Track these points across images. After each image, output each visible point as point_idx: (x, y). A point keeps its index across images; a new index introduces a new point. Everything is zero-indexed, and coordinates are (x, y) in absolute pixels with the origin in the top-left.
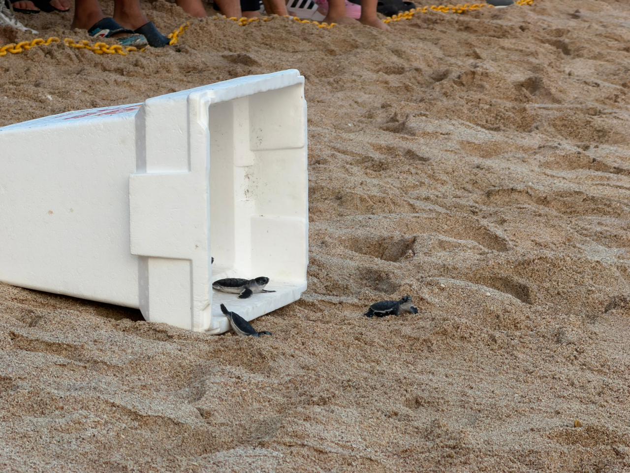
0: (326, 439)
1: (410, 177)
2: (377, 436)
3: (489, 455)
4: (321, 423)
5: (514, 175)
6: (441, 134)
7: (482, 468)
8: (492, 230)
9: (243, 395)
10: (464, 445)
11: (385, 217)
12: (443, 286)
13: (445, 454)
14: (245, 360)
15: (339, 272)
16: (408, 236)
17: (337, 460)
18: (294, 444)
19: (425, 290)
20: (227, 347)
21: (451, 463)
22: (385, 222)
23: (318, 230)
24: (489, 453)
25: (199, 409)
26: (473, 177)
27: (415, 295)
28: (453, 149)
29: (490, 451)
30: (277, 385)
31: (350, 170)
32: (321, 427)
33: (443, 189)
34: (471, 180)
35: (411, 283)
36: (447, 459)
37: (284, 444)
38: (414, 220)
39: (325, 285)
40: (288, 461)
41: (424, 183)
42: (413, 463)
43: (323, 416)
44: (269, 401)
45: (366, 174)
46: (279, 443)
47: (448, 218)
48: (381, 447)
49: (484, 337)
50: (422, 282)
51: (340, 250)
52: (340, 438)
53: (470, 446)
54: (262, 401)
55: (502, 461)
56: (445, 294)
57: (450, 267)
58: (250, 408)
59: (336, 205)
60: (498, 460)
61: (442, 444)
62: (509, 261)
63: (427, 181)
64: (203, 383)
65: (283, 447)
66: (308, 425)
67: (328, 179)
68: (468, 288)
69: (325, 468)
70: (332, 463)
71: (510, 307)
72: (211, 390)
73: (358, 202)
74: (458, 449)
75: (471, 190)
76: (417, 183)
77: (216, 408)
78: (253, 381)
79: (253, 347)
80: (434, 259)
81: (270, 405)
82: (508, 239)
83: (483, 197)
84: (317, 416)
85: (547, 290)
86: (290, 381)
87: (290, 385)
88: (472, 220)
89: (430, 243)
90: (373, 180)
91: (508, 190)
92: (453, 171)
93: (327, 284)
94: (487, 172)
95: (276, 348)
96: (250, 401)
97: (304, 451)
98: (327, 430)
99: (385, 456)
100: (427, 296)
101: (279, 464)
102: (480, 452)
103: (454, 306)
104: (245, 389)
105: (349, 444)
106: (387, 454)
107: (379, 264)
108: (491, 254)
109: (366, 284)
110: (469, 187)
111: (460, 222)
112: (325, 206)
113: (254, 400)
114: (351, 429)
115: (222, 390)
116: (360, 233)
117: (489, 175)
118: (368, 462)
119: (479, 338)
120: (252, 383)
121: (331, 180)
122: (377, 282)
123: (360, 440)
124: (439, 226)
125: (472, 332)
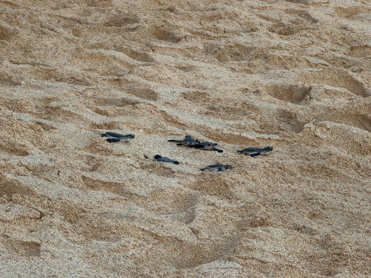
0: (265, 250)
1: (306, 39)
2: (295, 246)
3: (359, 259)
4: (262, 240)
5: (367, 34)
6: (323, 3)
7: (355, 268)
8: (355, 77)
9: (217, 217)
10: (344, 253)
11: (293, 71)
12: (328, 127)
13: (334, 259)
14: (216, 187)
15: (267, 112)
16: (307, 86)
17: (272, 267)
18: (247, 258)
19: (318, 130)
20: (206, 180)
21: (337, 265)
22: (293, 75)
23: (254, 82)
24: (359, 258)
25: (192, 229)
26: (343, 36)
27: (312, 134)
28: (330, 13)
29: (359, 256)
30: (236, 208)
31: (271, 35)
32: (262, 243)
33: (325, 45)
34: (341, 38)
35: (310, 126)
36: (335, 262)
37: (242, 258)
38: (310, 73)
39: (260, 125)
40: (245, 271)
41: (315, 42)
42: (316, 264)
43: (264, 235)
44: (231, 220)
45: (281, 38)
46: (239, 257)
47: (330, 71)
48: (297, 254)
49: (353, 165)
50: (316, 124)
51: (268, 97)
52: (273, 250)
53: (348, 254)
54: (227, 220)
55: (367, 263)
56: (330, 132)
57: (331, 108)
58: (221, 225)
59: (264, 62)
60: (364, 262)
61: (332, 252)
62: (366, 104)
63: (316, 41)
64: (193, 210)
65: (242, 260)
66: (254, 241)
67: (259, 42)
68: (343, 128)
69: (266, 272)
70: (269, 269)
71: (367, 139)
72: (198, 215)
73: (277, 60)
74: (341, 256)
75: (341, 44)
76: (310, 42)
77: (202, 227)
78: (222, 206)
79: (221, 180)
80: (322, 103)
81: (232, 222)
82: (364, 83)
83: (349, 50)
84: (260, 236)
86: (243, 206)
87: (243, 209)
88: (343, 72)
89: (320, 91)
90: (285, 41)
91: (363, 46)
92: (331, 33)
93: (261, 124)
94: (351, 32)
95: (234, 179)
96: (221, 220)
97: (254, 262)
98: (266, 244)
99: (299, 260)
100: (319, 134)
101: (240, 273)
102: (354, 257)
103: (335, 139)
104: (218, 213)
105: (279, 253)
106: (300, 259)
107: (291, 106)
108: (355, 100)
109: (283, 120)
110: (341, 42)
111: (337, 73)
112: (258, 63)
113: (223, 220)
114: (279, 243)
115: (204, 215)
116: (279, 82)
117: (352, 34)
118: (290, 268)
119: (350, 166)
120: (221, 207)
121: (260, 42)
122: (289, 119)
123: (285, 250)
124: (324, 76)
125: (346, 162)
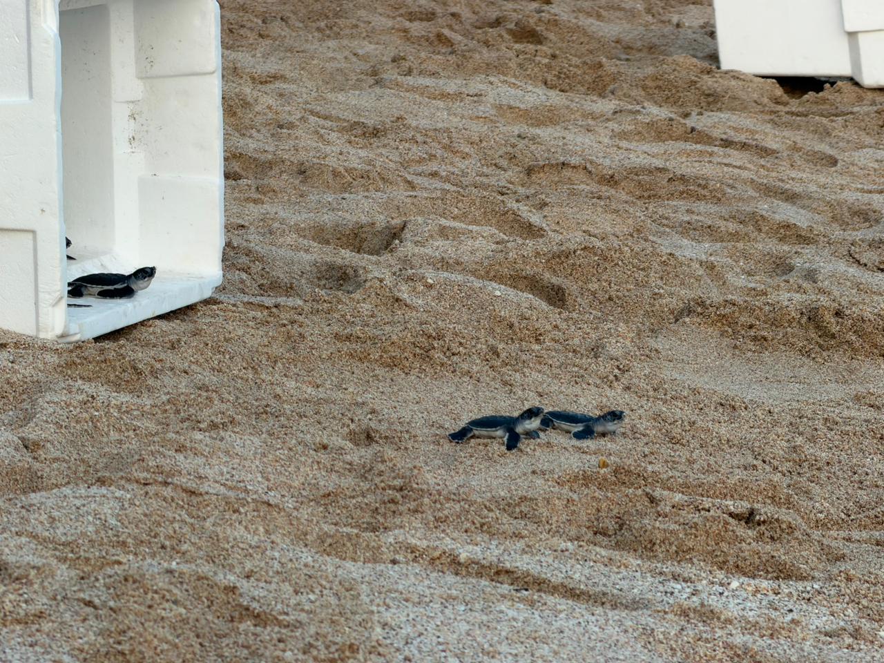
0: (207, 477)
1: (414, 148)
2: (287, 474)
3: (454, 500)
4: (202, 454)
5: (571, 147)
6: (468, 95)
7: (440, 518)
8: (524, 215)
9: (95, 420)
10: (415, 486)
11: (366, 197)
12: (430, 281)
13: (386, 499)
14: (112, 377)
15: (286, 268)
16: (397, 222)
17: (217, 504)
18: (151, 481)
19: (404, 288)
20: (86, 359)
21: (394, 512)
22: (366, 204)
23: (264, 214)
24: (452, 496)
25: (22, 439)
26: (509, 149)
27: (388, 294)
28: (487, 115)
29: (454, 494)
30: (149, 407)
31: (326, 136)
32: (201, 460)
33: (462, 165)
34: (507, 153)
35: (383, 276)
36: (389, 505)
37: (137, 482)
38: (409, 200)
39: (259, 283)
40: (137, 503)
41: (435, 156)
42: (339, 511)
43: (206, 445)
44: (134, 430)
45: (350, 142)
46: (129, 480)
47: (460, 197)
48: (292, 490)
49: (481, 349)
50: (400, 275)
51: (291, 239)
52: (228, 476)
53: (425, 487)
54: (123, 429)
55: (472, 508)
56: (433, 293)
57: (451, 261)
58: (105, 440)
59: (297, 182)
60: (467, 506)
61: (383, 485)
62: (538, 253)
63: (439, 153)
64: (34, 403)
65: (135, 486)
66: (180, 457)
67: (292, 149)
68: (468, 284)
69: (199, 517)
70: (209, 509)
71: (529, 312)
72: (45, 412)
73: (330, 178)
74: (406, 492)
75: (506, 167)
76: (425, 155)
77: (50, 438)
78: (114, 402)
79: (124, 358)
80: (429, 251)
81: (136, 435)
82: (547, 228)
83: (521, 175)
84: (196, 445)
85: (594, 294)
86: (168, 401)
87: (168, 407)
88: (495, 201)
89: (426, 229)
90: (360, 151)
91: (557, 164)
92: (481, 141)
93: (262, 282)
94: (531, 142)
95: (161, 360)
96: (106, 429)
97: (168, 492)
98: (209, 464)
99: (297, 502)
100: (405, 296)
101: (123, 508)
102: (440, 496)
103: (447, 311)
104: (98, 411)
105: (242, 484)
106: (300, 500)
107: (347, 256)
108: (513, 243)
109: (324, 285)
110: (504, 163)
111: (478, 204)
112: (282, 184)
113: (111, 428)
114: (247, 463)
115: (61, 412)
116: (327, 218)
117: (533, 147)
118: (264, 508)
119: (474, 350)
120: (112, 405)
121: (297, 150)
122: (341, 282)
123: (260, 479)
124: (446, 209)
125: (462, 341)
